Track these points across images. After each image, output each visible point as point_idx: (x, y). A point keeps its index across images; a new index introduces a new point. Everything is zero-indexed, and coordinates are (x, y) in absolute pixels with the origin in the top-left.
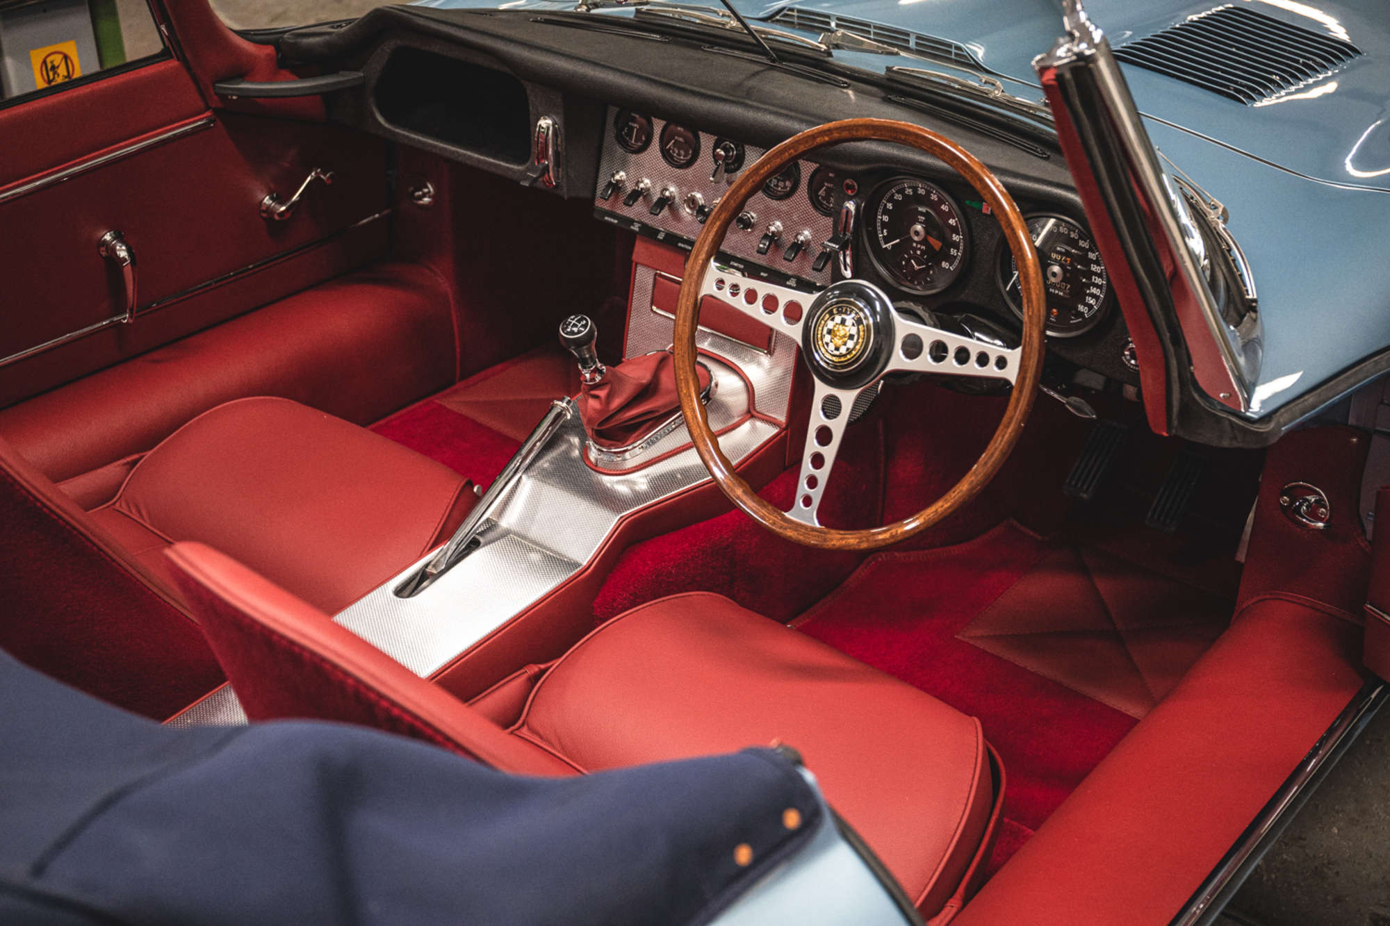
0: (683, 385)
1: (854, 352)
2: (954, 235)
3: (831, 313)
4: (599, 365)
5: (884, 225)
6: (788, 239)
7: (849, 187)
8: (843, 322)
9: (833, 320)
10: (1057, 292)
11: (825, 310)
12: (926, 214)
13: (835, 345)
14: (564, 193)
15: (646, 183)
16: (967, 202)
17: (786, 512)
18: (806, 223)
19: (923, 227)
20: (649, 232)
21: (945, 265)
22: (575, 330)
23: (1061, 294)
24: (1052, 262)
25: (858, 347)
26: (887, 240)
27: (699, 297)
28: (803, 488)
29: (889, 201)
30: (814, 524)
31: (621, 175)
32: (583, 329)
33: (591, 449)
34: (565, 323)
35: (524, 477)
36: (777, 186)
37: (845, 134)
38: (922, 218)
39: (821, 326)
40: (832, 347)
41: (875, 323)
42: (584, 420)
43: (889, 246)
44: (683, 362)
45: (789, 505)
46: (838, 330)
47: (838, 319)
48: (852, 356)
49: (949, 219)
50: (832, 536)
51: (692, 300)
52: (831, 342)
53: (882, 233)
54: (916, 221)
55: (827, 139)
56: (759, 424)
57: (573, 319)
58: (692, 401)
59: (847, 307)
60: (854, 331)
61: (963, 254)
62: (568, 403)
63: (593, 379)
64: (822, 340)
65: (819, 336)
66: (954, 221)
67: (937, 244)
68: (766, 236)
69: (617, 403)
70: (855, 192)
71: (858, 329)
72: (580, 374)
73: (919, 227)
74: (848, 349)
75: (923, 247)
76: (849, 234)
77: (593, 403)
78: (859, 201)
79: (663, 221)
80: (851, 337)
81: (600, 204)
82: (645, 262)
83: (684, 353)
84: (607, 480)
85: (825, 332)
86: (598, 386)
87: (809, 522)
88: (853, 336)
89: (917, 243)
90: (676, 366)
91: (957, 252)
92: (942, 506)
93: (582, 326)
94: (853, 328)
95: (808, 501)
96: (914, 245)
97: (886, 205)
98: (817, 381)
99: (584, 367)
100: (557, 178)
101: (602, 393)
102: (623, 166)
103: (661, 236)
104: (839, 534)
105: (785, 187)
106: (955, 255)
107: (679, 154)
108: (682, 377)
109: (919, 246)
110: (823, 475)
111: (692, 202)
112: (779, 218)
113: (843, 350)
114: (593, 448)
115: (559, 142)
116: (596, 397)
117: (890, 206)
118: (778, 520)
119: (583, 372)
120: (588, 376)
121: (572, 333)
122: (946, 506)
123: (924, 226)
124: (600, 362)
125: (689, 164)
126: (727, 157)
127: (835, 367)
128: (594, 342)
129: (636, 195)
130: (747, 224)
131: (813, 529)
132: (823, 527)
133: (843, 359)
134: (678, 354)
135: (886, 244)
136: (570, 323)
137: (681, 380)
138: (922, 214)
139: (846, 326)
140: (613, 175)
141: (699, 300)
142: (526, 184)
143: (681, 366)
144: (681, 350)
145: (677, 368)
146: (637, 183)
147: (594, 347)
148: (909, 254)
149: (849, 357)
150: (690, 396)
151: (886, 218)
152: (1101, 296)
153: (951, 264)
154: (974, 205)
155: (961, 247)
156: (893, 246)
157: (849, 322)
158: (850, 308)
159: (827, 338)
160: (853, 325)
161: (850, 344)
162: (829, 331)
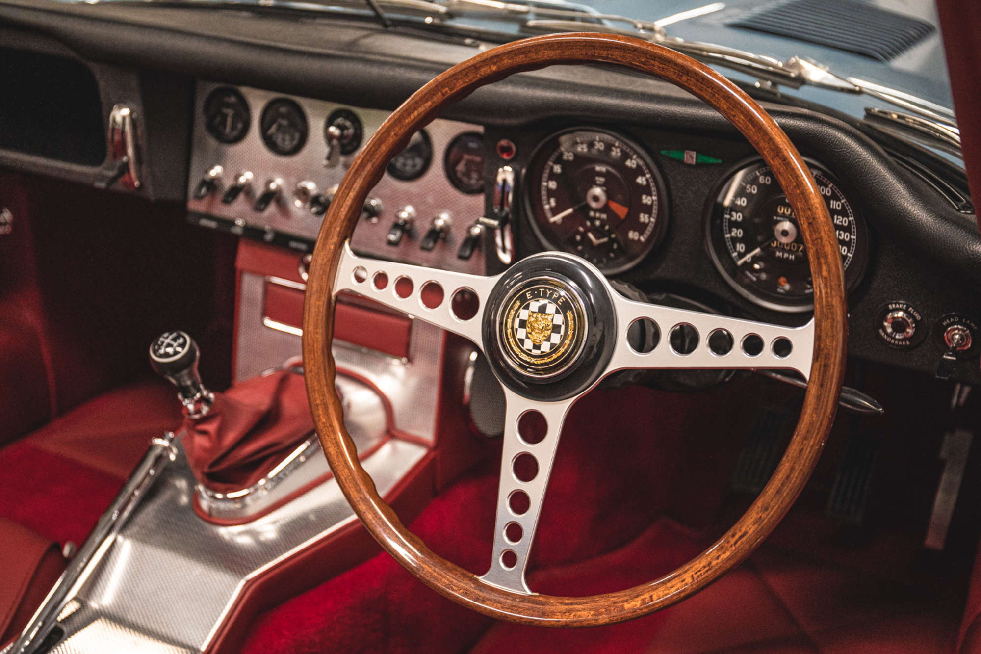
0: (321, 412)
1: (562, 350)
2: (644, 197)
3: (523, 299)
4: (205, 393)
5: (551, 193)
6: (422, 228)
7: (507, 150)
8: (542, 309)
9: (527, 307)
10: (786, 255)
11: (515, 295)
12: (606, 175)
13: (533, 341)
14: (150, 193)
15: (247, 177)
16: (663, 152)
17: (480, 575)
18: (443, 205)
19: (603, 190)
20: (254, 234)
21: (633, 235)
22: (170, 350)
23: (792, 257)
24: (779, 218)
25: (567, 342)
26: (555, 211)
27: (333, 294)
28: (502, 541)
29: (556, 162)
30: (525, 591)
31: (216, 171)
32: (179, 349)
33: (202, 498)
34: (157, 344)
35: (120, 538)
36: (405, 165)
37: (520, 59)
38: (601, 180)
39: (511, 317)
40: (528, 344)
41: (590, 307)
42: (191, 462)
43: (558, 218)
44: (319, 381)
45: (482, 565)
46: (536, 320)
47: (534, 306)
48: (559, 354)
49: (637, 177)
50: (553, 608)
51: (324, 298)
52: (527, 337)
53: (549, 203)
54: (594, 184)
55: (494, 68)
56: (402, 446)
57: (167, 338)
58: (334, 432)
59: (546, 288)
60: (559, 319)
61: (657, 219)
62: (171, 440)
63: (198, 411)
64: (514, 337)
65: (509, 331)
66: (644, 179)
67: (621, 211)
68: (396, 226)
69: (231, 437)
70: (512, 155)
71: (565, 317)
72: (181, 406)
73: (598, 191)
74: (552, 346)
75: (604, 216)
76: (506, 209)
77: (201, 441)
78: (518, 167)
79: (270, 219)
80: (556, 329)
81: (195, 206)
82: (252, 269)
83: (319, 368)
84: (224, 532)
85: (517, 325)
86: (205, 419)
87: (516, 588)
88: (559, 326)
89: (595, 210)
90: (309, 386)
91: (649, 218)
93: (180, 345)
94: (557, 316)
95: (510, 559)
96: (592, 214)
97: (552, 168)
98: (509, 393)
99: (185, 397)
100: (140, 178)
101: (211, 427)
102: (219, 159)
103: (269, 237)
104: (562, 604)
105: (414, 166)
106: (647, 221)
107: (284, 140)
108: (318, 402)
109: (598, 215)
110: (529, 521)
111: (303, 193)
112: (410, 201)
113: (546, 347)
114: (204, 495)
115: (139, 133)
116: (204, 433)
117: (557, 169)
118: (471, 586)
119: (184, 404)
120: (191, 407)
121: (167, 355)
123: (604, 188)
124: (206, 388)
125: (296, 149)
126: (341, 138)
127: (536, 372)
128: (196, 364)
129: (236, 191)
130: (373, 213)
131: (523, 599)
132: (537, 594)
133: (547, 360)
134: (311, 371)
135: (553, 216)
136: (163, 343)
137: (317, 405)
138: (600, 174)
139: (547, 315)
140: (207, 172)
141: (333, 298)
142: (102, 185)
143: (317, 388)
144: (314, 365)
145: (310, 391)
146: (237, 177)
147: (196, 372)
148: (584, 226)
149: (555, 356)
150: (331, 426)
151: (553, 185)
152: (849, 255)
153: (641, 234)
154: (675, 154)
155: (655, 211)
156: (564, 218)
157: (551, 308)
158: (550, 289)
159: (521, 334)
160: (557, 312)
161: (556, 339)
162: (523, 324)
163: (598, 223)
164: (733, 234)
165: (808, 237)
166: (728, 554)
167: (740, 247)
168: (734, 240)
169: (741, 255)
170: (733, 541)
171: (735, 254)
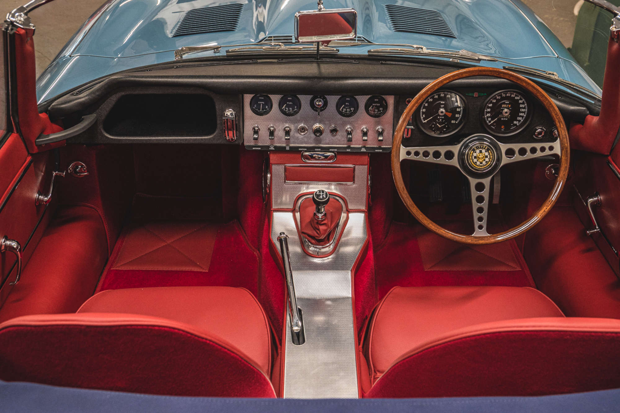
1: (489, 162)
2: (458, 109)
3: (474, 150)
5: (423, 113)
6: (357, 132)
7: (409, 101)
10: (505, 119)
11: (470, 149)
12: (445, 104)
13: (480, 162)
16: (467, 94)
17: (472, 234)
18: (364, 123)
19: (444, 109)
21: (453, 122)
25: (491, 160)
26: (424, 119)
28: (477, 223)
29: (426, 103)
30: (487, 235)
36: (346, 111)
38: (443, 106)
45: (472, 231)
46: (479, 155)
48: (489, 164)
49: (456, 103)
53: (423, 116)
54: (441, 107)
60: (487, 154)
61: (462, 115)
64: (473, 162)
67: (450, 115)
68: (348, 134)
71: (489, 153)
73: (442, 110)
74: (486, 162)
75: (444, 117)
80: (487, 157)
82: (275, 162)
87: (483, 235)
89: (441, 116)
91: (459, 115)
92: (547, 209)
95: (480, 227)
96: (439, 117)
97: (425, 105)
98: (471, 179)
100: (237, 136)
103: (288, 149)
105: (351, 111)
106: (458, 117)
107: (289, 110)
110: (484, 215)
111: (302, 129)
112: (351, 124)
113: (484, 163)
114: (311, 247)
115: (237, 119)
118: (469, 238)
122: (548, 208)
125: (296, 113)
127: (482, 170)
132: (490, 234)
133: (485, 166)
135: (425, 121)
138: (442, 104)
139: (483, 153)
146: (269, 129)
148: (436, 122)
149: (487, 165)
151: (424, 110)
152: (525, 115)
153: (456, 121)
154: (470, 94)
155: (461, 113)
156: (427, 121)
157: (483, 151)
158: (482, 146)
159: (475, 160)
160: (486, 152)
161: (487, 160)
162: (475, 157)
163: (441, 120)
164: (487, 116)
165: (555, 117)
166: (549, 207)
167: (489, 119)
168: (488, 117)
169: (490, 122)
170: (550, 203)
171: (488, 122)
